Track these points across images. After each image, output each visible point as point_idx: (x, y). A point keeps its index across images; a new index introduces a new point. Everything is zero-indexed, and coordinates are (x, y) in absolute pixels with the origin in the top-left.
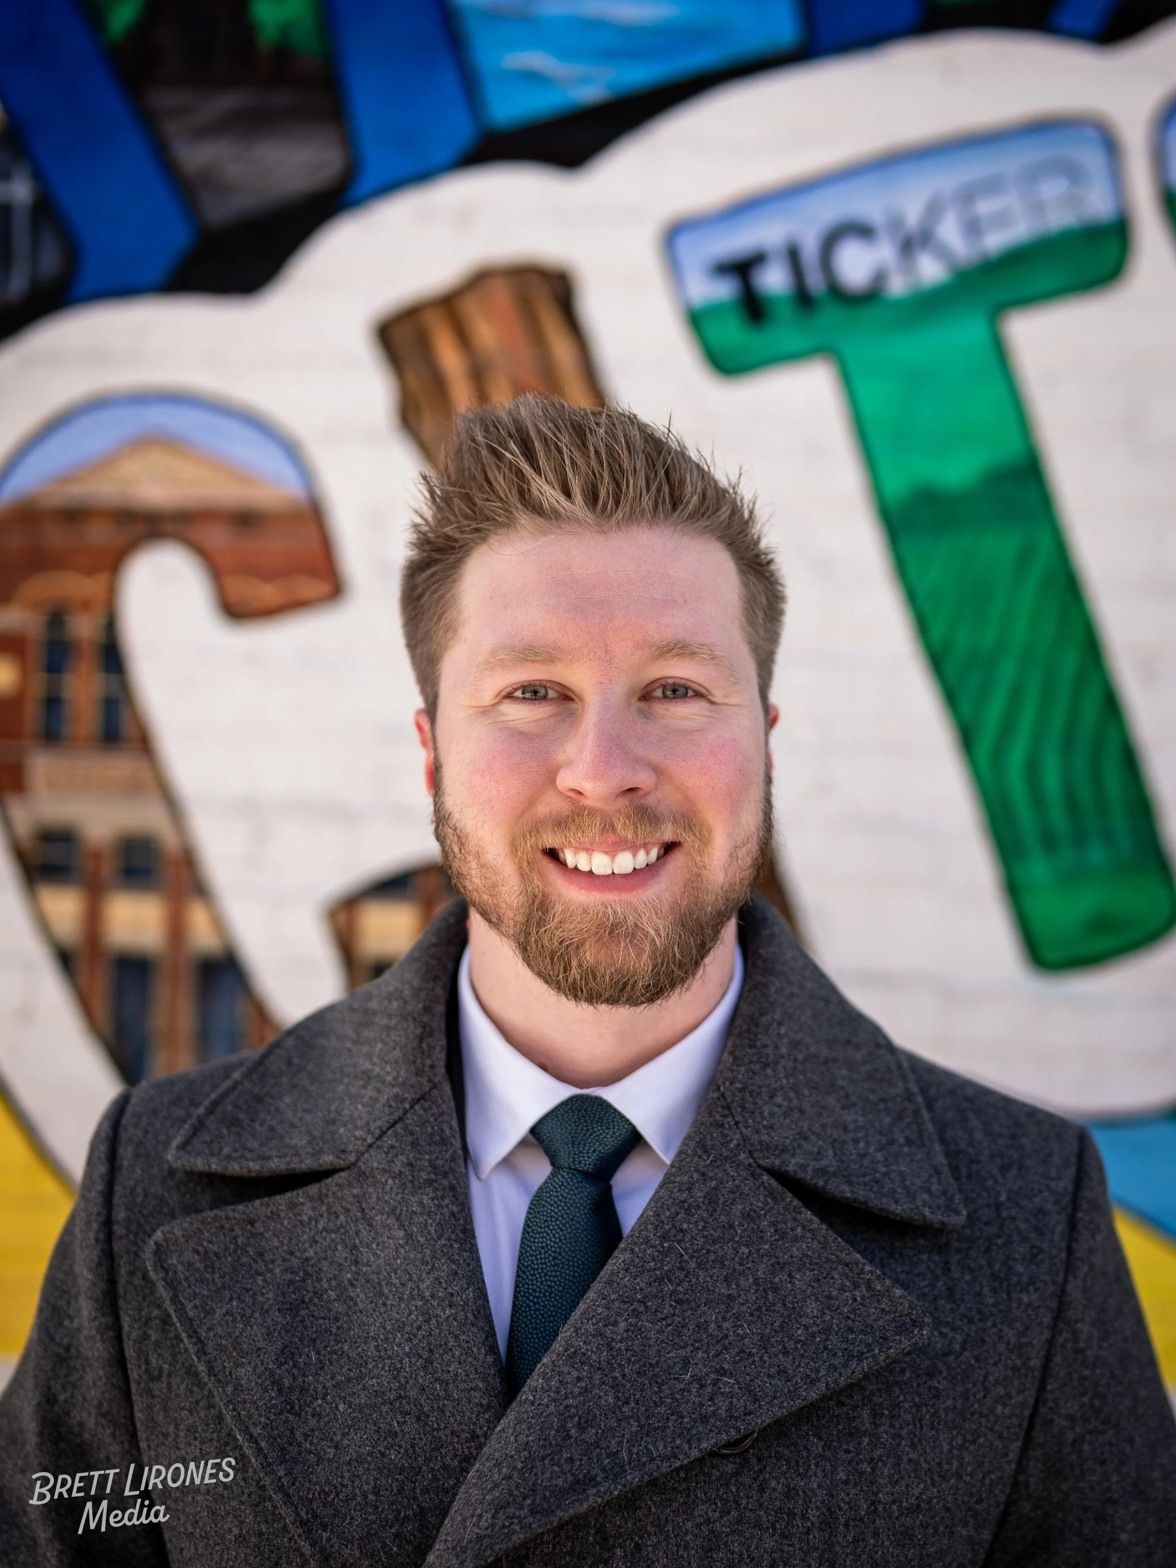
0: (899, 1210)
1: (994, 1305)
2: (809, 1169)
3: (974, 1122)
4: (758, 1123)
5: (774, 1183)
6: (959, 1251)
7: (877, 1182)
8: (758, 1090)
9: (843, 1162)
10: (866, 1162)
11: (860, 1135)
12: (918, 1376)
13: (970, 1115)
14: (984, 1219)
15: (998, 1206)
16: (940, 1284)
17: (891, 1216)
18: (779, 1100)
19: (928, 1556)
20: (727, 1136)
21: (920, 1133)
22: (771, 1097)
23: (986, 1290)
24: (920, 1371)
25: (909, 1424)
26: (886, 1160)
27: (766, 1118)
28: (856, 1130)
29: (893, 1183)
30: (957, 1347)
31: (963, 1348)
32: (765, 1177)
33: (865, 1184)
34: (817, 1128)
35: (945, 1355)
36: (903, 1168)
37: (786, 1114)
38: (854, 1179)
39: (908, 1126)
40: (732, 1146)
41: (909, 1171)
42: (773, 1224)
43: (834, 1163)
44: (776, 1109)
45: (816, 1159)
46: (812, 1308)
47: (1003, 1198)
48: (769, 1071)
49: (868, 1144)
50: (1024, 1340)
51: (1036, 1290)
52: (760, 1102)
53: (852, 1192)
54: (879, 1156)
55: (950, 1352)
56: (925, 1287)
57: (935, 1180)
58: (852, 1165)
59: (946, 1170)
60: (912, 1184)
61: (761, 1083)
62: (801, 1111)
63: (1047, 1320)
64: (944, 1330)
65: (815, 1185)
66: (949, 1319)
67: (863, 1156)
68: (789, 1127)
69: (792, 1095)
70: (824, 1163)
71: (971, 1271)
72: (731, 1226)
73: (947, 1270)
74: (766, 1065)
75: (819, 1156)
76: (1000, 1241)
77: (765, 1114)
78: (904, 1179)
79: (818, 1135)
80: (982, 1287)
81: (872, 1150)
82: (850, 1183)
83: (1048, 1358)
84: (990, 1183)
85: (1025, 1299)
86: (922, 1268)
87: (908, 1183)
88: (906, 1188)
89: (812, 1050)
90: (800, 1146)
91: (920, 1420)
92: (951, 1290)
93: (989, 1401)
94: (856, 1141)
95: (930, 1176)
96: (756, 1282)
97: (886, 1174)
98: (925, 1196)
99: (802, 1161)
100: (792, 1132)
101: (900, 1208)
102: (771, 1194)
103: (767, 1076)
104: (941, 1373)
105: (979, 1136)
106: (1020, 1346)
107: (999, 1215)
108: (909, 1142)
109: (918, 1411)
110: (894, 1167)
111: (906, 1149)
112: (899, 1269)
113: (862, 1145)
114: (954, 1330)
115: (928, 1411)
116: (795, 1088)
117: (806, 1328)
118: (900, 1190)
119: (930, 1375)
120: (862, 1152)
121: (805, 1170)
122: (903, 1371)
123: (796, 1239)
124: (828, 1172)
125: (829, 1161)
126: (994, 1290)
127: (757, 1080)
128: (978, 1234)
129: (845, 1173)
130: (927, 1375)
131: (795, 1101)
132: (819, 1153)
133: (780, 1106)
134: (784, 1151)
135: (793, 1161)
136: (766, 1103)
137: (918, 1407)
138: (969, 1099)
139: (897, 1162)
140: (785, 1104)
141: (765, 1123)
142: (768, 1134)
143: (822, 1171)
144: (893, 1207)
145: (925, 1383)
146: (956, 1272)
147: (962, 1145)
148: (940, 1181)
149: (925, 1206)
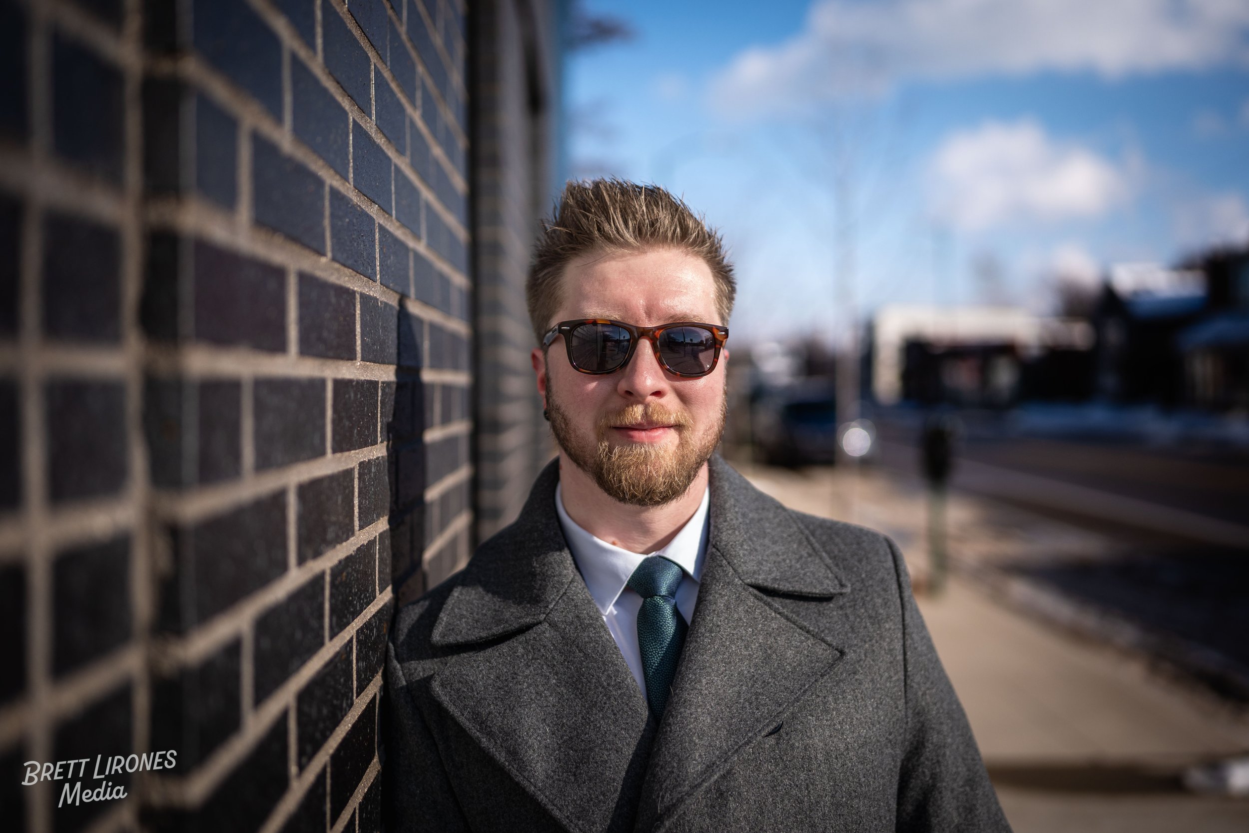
0: (817, 591)
1: (874, 632)
2: (769, 580)
3: (837, 540)
4: (740, 561)
5: (755, 592)
6: (850, 607)
7: (802, 579)
8: (734, 544)
9: (782, 572)
10: (793, 570)
11: (785, 556)
12: (849, 674)
13: (833, 536)
14: (858, 588)
15: (863, 581)
16: (846, 625)
17: (814, 595)
18: (745, 547)
19: (875, 766)
20: (726, 571)
22: (742, 546)
23: (868, 624)
24: (850, 672)
25: (852, 700)
26: (802, 566)
27: (742, 557)
28: (783, 554)
29: (810, 578)
30: (863, 657)
31: (866, 657)
32: (750, 589)
33: (797, 581)
34: (765, 558)
35: (859, 662)
36: (812, 570)
37: (750, 554)
38: (790, 580)
39: (806, 547)
40: (730, 575)
41: (815, 570)
42: (760, 614)
43: (778, 574)
44: (745, 552)
45: (769, 574)
47: (863, 576)
48: (737, 532)
49: (791, 561)
51: (891, 620)
52: (738, 550)
53: (793, 587)
54: (798, 566)
55: (861, 660)
56: (840, 628)
57: (828, 571)
58: (787, 573)
59: (832, 565)
60: (819, 576)
61: (735, 540)
62: (756, 550)
64: (855, 649)
65: (774, 588)
66: (855, 643)
67: (791, 567)
68: (753, 560)
69: (750, 543)
70: (773, 575)
72: (741, 619)
73: (847, 618)
74: (734, 530)
75: (770, 572)
76: (868, 599)
77: (741, 555)
78: (814, 574)
79: (766, 561)
80: (866, 623)
81: (793, 562)
82: (790, 583)
84: (855, 569)
85: (887, 626)
86: (836, 619)
87: (816, 576)
88: (816, 579)
90: (760, 569)
91: (856, 697)
92: (852, 627)
93: (883, 681)
94: (784, 560)
95: (826, 570)
97: (805, 574)
98: (827, 581)
99: (764, 576)
100: (755, 562)
101: (817, 590)
102: (755, 596)
103: (737, 536)
104: (859, 671)
105: (842, 547)
106: (891, 650)
107: (864, 586)
108: (810, 555)
109: (855, 693)
110: (806, 570)
111: (809, 559)
112: (825, 622)
113: (788, 561)
115: (859, 692)
116: (750, 538)
117: (790, 664)
118: (814, 581)
119: (855, 673)
120: (789, 565)
121: (767, 581)
122: (842, 674)
124: (778, 579)
125: (776, 574)
126: (873, 624)
127: (732, 538)
128: (857, 596)
129: (785, 578)
130: (853, 673)
131: (752, 546)
132: (770, 570)
133: (746, 550)
134: (754, 573)
135: (760, 577)
136: (740, 550)
137: (854, 690)
138: (830, 528)
139: (808, 566)
140: (748, 548)
141: (742, 560)
142: (745, 566)
143: (775, 579)
144: (814, 591)
145: (854, 677)
146: (852, 618)
147: (836, 552)
148: (832, 572)
149: (829, 586)
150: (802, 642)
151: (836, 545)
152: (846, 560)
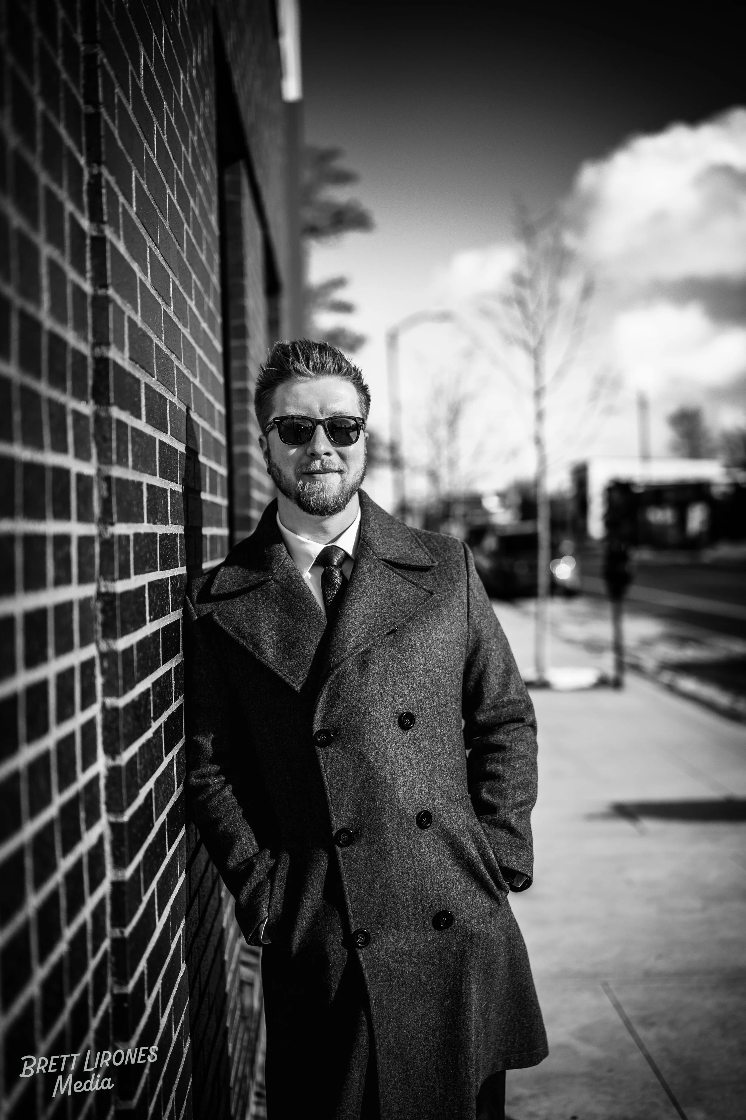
1: (451, 587)
4: (376, 548)
5: (385, 563)
6: (438, 574)
7: (411, 558)
8: (373, 539)
9: (400, 555)
12: (435, 607)
13: (431, 539)
14: (442, 565)
15: (446, 561)
16: (435, 582)
17: (417, 567)
18: (380, 541)
20: (369, 552)
21: (419, 545)
22: (378, 540)
23: (447, 583)
25: (436, 619)
26: (412, 553)
28: (402, 546)
29: (415, 558)
30: (443, 599)
31: (445, 599)
32: (382, 562)
33: (408, 559)
34: (391, 547)
36: (417, 554)
37: (383, 544)
38: (405, 558)
39: (415, 543)
40: (371, 554)
41: (419, 554)
42: (387, 574)
44: (379, 543)
46: (403, 594)
48: (375, 533)
49: (406, 550)
50: (460, 595)
51: (461, 581)
52: (375, 542)
53: (406, 562)
54: (410, 552)
55: (442, 600)
56: (431, 584)
58: (403, 555)
59: (429, 553)
60: (421, 558)
62: (386, 542)
63: (466, 589)
64: (439, 595)
65: (395, 561)
66: (439, 591)
67: (405, 553)
68: (384, 547)
70: (395, 556)
71: (442, 579)
72: (376, 576)
73: (436, 579)
74: (374, 531)
76: (448, 571)
77: (377, 545)
79: (392, 549)
82: (404, 560)
83: (468, 600)
84: (442, 555)
85: (458, 584)
86: (430, 579)
87: (419, 557)
89: (384, 526)
90: (388, 552)
91: (439, 618)
92: (438, 585)
93: (455, 612)
94: (402, 549)
95: (425, 555)
96: (387, 589)
97: (413, 556)
98: (425, 560)
99: (390, 556)
100: (385, 549)
101: (419, 564)
102: (385, 565)
103: (375, 535)
104: (441, 606)
105: (436, 544)
106: (460, 597)
107: (446, 563)
108: (416, 547)
109: (438, 616)
110: (414, 554)
111: (416, 549)
112: (423, 580)
113: (404, 550)
114: (442, 594)
115: (440, 616)
116: (383, 537)
117: (403, 599)
118: (418, 560)
121: (392, 558)
122: (431, 606)
123: (394, 577)
125: (397, 555)
126: (449, 583)
127: (373, 536)
128: (441, 569)
129: (402, 557)
130: (438, 606)
131: (384, 540)
132: (394, 553)
134: (384, 554)
135: (388, 556)
136: (377, 542)
137: (438, 614)
138: (430, 535)
139: (415, 552)
141: (378, 547)
142: (379, 550)
143: (396, 558)
144: (417, 564)
145: (438, 608)
146: (439, 579)
147: (432, 547)
148: (428, 556)
149: (426, 562)
150: (410, 588)
151: (432, 543)
152: (437, 550)
